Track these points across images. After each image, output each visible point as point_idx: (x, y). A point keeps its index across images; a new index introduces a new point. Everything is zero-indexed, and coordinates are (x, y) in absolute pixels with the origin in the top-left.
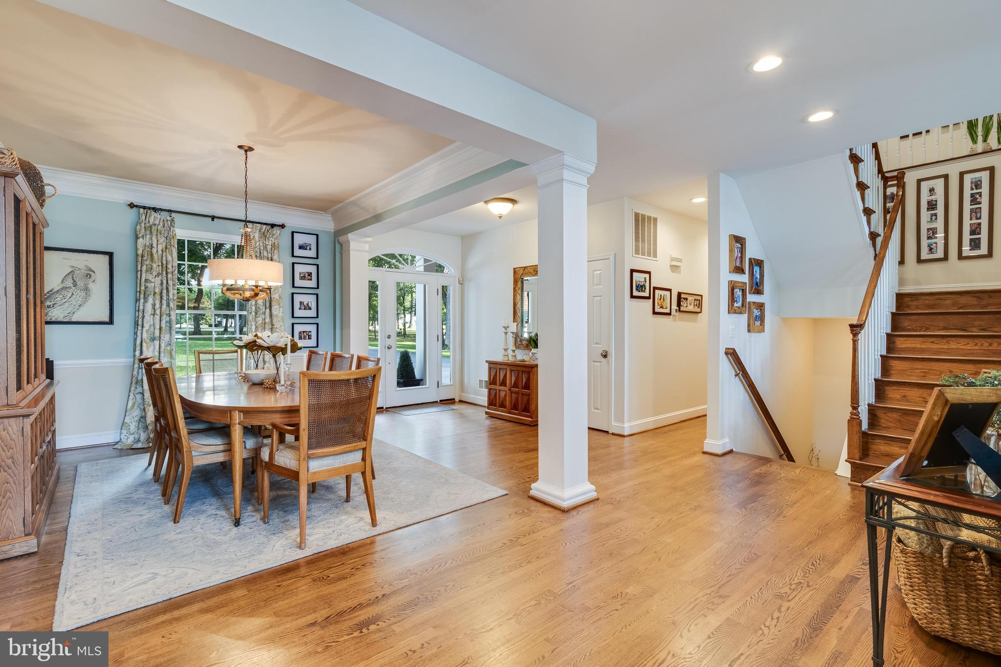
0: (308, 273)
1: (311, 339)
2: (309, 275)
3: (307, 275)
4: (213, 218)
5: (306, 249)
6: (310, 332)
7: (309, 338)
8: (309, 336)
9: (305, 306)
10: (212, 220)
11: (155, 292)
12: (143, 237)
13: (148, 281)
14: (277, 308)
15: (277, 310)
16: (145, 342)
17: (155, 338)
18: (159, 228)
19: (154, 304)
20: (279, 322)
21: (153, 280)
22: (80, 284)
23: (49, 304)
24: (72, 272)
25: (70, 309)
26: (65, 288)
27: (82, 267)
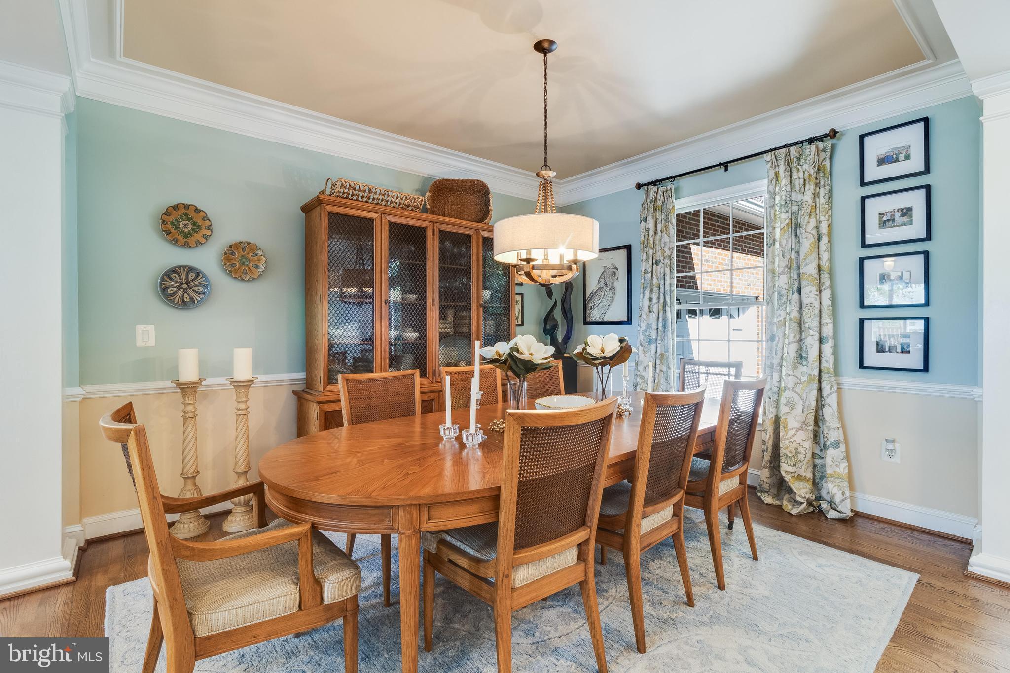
0: (901, 210)
1: (909, 351)
2: (904, 215)
3: (898, 214)
5: (897, 160)
7: (905, 350)
10: (726, 170)
11: (652, 285)
12: (645, 220)
13: (646, 271)
14: (811, 292)
15: (812, 295)
16: (642, 346)
17: (650, 341)
18: (659, 203)
19: (651, 299)
20: (815, 317)
21: (650, 270)
22: (609, 283)
23: (591, 305)
24: (604, 272)
25: (603, 309)
26: (600, 289)
27: (610, 265)
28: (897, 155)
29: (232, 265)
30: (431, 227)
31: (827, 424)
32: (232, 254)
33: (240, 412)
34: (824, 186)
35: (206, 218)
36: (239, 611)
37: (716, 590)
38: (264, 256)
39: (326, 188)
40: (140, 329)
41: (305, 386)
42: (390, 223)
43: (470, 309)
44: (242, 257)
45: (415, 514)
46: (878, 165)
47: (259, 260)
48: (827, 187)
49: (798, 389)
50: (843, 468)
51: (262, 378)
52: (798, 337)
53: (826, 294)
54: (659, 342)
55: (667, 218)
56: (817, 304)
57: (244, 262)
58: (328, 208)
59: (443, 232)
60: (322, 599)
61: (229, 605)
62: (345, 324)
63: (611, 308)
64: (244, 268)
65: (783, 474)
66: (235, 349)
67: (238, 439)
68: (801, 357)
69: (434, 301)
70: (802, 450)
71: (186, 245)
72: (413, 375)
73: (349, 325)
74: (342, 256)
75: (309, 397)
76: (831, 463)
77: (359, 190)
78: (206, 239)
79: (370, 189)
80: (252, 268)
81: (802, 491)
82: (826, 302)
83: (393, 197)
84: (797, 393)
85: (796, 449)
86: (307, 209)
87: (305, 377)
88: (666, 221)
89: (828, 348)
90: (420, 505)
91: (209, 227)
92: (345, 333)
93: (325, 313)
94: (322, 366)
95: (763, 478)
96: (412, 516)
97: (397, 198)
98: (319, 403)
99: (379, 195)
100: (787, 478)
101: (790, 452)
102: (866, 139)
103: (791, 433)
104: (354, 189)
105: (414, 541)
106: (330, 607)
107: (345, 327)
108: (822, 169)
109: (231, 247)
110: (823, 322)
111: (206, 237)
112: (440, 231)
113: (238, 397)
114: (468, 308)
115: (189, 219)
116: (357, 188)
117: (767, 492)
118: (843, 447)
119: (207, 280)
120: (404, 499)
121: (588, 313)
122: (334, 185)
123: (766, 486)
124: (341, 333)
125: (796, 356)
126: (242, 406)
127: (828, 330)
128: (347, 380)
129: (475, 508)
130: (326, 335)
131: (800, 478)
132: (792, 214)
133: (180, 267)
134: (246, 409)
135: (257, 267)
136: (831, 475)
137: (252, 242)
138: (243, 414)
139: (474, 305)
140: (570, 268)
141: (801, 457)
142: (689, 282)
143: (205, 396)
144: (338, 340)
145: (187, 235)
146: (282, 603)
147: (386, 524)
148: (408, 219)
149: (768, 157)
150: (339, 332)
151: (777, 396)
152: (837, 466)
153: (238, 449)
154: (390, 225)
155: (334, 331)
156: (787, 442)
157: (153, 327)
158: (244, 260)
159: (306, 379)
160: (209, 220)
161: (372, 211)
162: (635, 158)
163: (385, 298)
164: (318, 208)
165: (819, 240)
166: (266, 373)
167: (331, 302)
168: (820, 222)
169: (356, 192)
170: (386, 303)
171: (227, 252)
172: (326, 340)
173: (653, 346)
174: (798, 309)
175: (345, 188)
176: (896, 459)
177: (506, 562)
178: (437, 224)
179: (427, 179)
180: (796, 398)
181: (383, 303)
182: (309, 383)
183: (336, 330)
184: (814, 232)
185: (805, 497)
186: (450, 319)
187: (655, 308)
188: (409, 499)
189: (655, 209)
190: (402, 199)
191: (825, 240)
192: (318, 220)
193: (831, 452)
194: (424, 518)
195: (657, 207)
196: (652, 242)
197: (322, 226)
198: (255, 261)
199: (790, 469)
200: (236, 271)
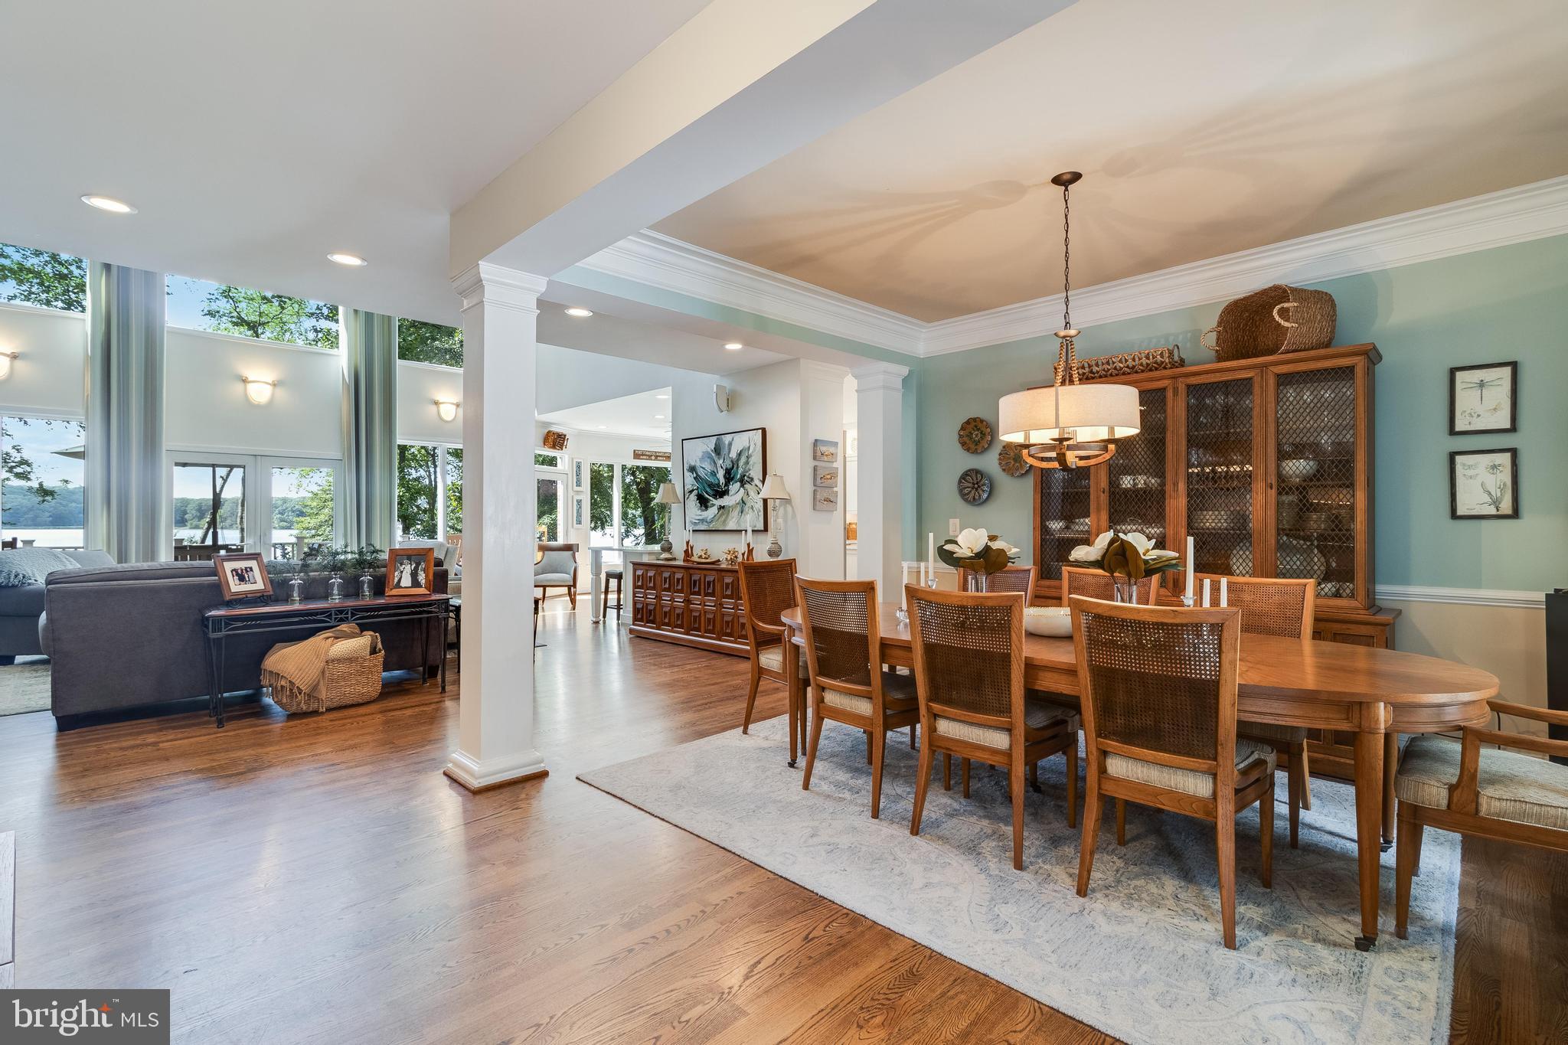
40: (951, 521)
64: (1017, 464)
71: (975, 452)
115: (978, 430)
133: (969, 470)
145: (977, 443)
157: (958, 520)
200: (1009, 469)
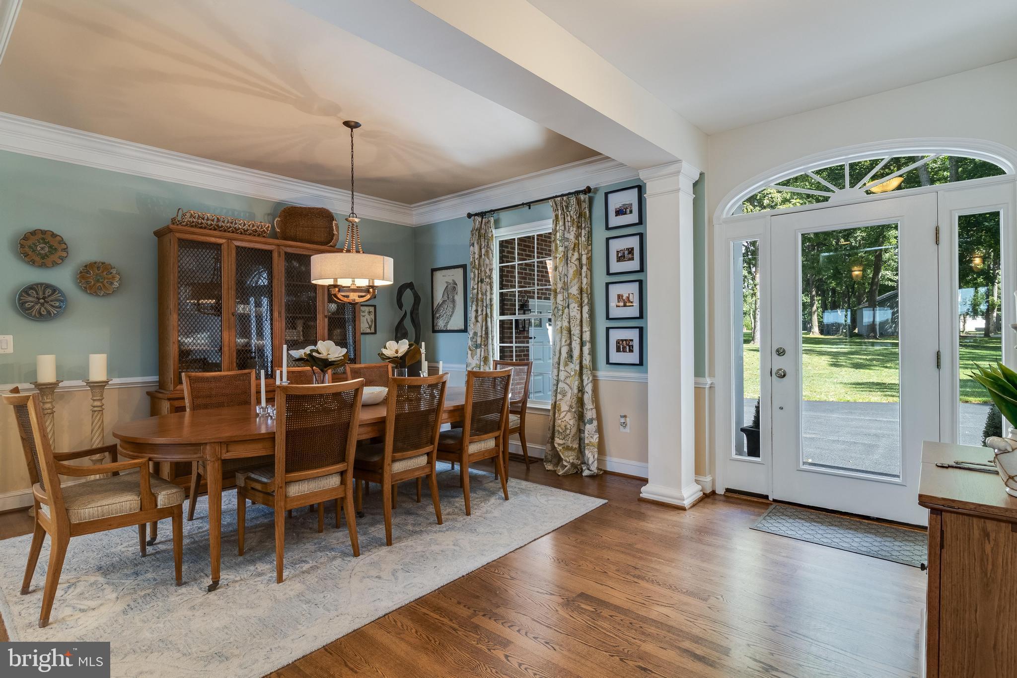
0: (628, 249)
1: (632, 351)
2: (629, 253)
3: (626, 252)
4: (529, 204)
5: (625, 213)
6: (632, 340)
7: (631, 351)
8: (629, 346)
9: (624, 300)
10: (530, 208)
11: (477, 299)
12: (473, 245)
13: (473, 289)
14: (574, 308)
15: (575, 310)
16: (470, 350)
17: (477, 346)
18: (483, 232)
19: (477, 311)
20: (577, 326)
21: (476, 287)
22: (451, 297)
23: (438, 315)
24: (447, 286)
25: (446, 319)
26: (444, 302)
27: (451, 281)
28: (626, 209)
29: (87, 283)
30: (276, 250)
31: (586, 407)
32: (88, 272)
33: (96, 409)
34: (585, 228)
35: (62, 241)
36: (100, 508)
37: (466, 517)
38: (119, 274)
39: (177, 216)
41: (158, 387)
42: (237, 247)
43: (316, 320)
44: (97, 275)
45: (218, 448)
46: (616, 216)
47: (113, 277)
48: (587, 229)
49: (568, 381)
50: (595, 439)
51: (116, 381)
52: (568, 342)
53: (586, 309)
54: (483, 347)
55: (488, 245)
56: (579, 317)
57: (99, 279)
58: (178, 235)
59: (289, 254)
60: (156, 505)
61: (93, 505)
62: (194, 333)
63: (453, 318)
65: (556, 445)
66: (91, 355)
67: (94, 432)
68: (570, 356)
69: (280, 313)
70: (568, 426)
72: (250, 373)
73: (198, 334)
74: (192, 276)
75: (160, 395)
76: (587, 436)
77: (208, 219)
78: (62, 260)
79: (218, 218)
80: (107, 285)
81: (569, 458)
82: (586, 316)
83: (240, 224)
84: (567, 384)
85: (565, 426)
86: (160, 234)
87: (158, 380)
88: (487, 246)
89: (586, 349)
90: (221, 442)
91: (65, 250)
92: (194, 341)
93: (176, 324)
94: (172, 368)
95: (547, 451)
96: (215, 450)
97: (245, 225)
98: (169, 399)
99: (227, 223)
100: (559, 448)
101: (562, 429)
102: (610, 196)
103: (562, 415)
104: (203, 219)
105: (216, 465)
106: (162, 510)
107: (194, 336)
108: (583, 215)
109: (86, 266)
110: (584, 330)
111: (62, 259)
112: (286, 253)
113: (93, 396)
114: (315, 319)
116: (206, 218)
117: (550, 461)
118: (595, 423)
119: (63, 295)
120: (209, 439)
121: (435, 322)
122: (184, 215)
123: (549, 457)
124: (190, 341)
125: (567, 356)
126: (98, 403)
127: (587, 336)
128: (189, 377)
129: (259, 446)
130: (176, 343)
131: (568, 448)
132: (565, 247)
134: (101, 406)
135: (112, 283)
136: (588, 445)
137: (107, 261)
138: (99, 411)
139: (319, 317)
140: (368, 292)
141: (568, 432)
142: (545, 294)
143: (62, 396)
144: (188, 347)
146: (128, 506)
147: (198, 455)
148: (254, 244)
149: (551, 202)
150: (189, 340)
151: (556, 386)
152: (591, 437)
153: (93, 440)
154: (237, 249)
155: (184, 339)
156: (560, 421)
158: (99, 278)
159: (159, 382)
160: (65, 244)
161: (220, 237)
162: (469, 191)
163: (233, 311)
164: (169, 235)
165: (581, 268)
166: (120, 376)
167: (181, 315)
168: (582, 255)
169: (205, 221)
170: (233, 316)
171: (83, 271)
172: (176, 346)
173: (478, 350)
174: (568, 320)
175: (194, 218)
176: (627, 430)
177: (280, 478)
178: (283, 247)
179: (279, 204)
180: (567, 388)
181: (231, 316)
182: (162, 385)
183: (186, 338)
184: (577, 263)
185: (569, 462)
186: (300, 328)
187: (480, 319)
188: (213, 438)
189: (480, 236)
190: (249, 226)
191: (585, 269)
192: (169, 245)
193: (588, 426)
194: (224, 451)
195: (481, 236)
196: (477, 263)
197: (173, 249)
198: (109, 279)
199: (561, 442)
